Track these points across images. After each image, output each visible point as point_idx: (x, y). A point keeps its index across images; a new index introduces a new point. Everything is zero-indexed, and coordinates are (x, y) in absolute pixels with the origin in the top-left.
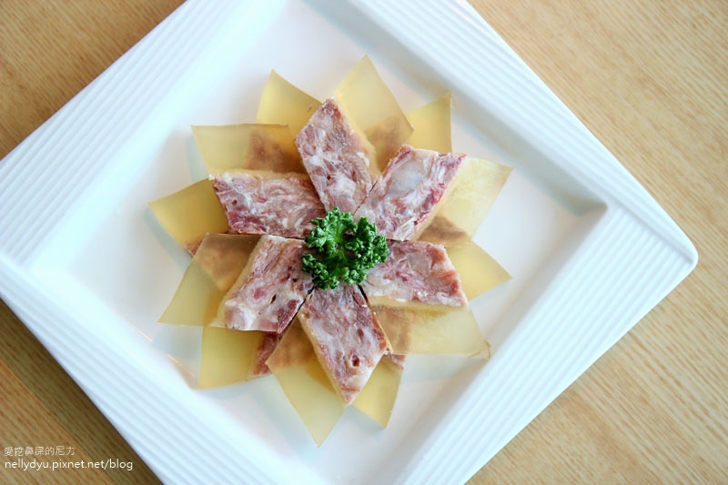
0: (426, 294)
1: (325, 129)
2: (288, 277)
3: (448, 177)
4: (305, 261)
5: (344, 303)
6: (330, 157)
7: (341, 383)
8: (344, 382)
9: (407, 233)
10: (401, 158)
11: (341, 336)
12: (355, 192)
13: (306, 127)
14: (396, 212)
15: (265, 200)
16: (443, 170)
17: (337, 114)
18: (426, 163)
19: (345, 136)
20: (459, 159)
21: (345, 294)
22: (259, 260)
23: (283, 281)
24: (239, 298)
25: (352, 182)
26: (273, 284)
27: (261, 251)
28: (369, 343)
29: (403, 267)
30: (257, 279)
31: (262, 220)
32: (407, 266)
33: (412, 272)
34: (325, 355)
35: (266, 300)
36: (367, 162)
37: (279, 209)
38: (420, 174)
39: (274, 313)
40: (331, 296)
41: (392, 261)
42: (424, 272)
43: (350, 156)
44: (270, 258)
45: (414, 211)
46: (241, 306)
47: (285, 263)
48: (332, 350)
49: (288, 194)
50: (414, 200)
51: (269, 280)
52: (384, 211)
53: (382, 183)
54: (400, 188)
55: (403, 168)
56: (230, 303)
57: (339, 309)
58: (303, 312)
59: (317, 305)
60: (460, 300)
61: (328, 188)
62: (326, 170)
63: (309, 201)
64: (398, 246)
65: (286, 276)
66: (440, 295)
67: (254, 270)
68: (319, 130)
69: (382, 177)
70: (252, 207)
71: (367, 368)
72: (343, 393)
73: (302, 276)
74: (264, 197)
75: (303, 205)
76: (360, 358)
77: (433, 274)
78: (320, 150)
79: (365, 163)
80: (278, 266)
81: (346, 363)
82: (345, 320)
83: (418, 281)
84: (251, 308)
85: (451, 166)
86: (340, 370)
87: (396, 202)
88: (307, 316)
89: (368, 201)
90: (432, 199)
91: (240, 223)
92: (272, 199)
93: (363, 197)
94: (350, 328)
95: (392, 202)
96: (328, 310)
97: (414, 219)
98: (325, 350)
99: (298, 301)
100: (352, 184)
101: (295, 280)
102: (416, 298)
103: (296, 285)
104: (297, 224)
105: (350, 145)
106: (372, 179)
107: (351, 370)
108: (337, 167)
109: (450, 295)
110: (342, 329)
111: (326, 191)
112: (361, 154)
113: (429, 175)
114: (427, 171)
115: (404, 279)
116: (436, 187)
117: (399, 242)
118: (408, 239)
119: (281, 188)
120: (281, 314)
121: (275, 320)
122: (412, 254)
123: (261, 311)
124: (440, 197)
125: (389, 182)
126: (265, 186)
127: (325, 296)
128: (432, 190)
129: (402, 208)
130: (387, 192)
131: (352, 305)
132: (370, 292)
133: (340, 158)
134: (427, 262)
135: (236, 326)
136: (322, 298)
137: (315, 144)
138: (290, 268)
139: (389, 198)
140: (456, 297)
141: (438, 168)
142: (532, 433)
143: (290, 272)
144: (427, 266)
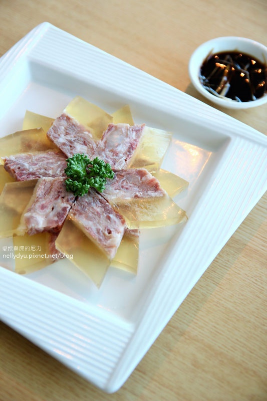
0: (141, 193)
1: (63, 125)
2: (59, 196)
3: (138, 136)
4: (67, 182)
5: (95, 204)
6: (69, 137)
7: (103, 245)
8: (105, 243)
9: (122, 165)
10: (109, 130)
11: (97, 221)
12: (88, 151)
13: (52, 127)
14: (113, 156)
15: (36, 164)
16: (134, 133)
17: (68, 119)
18: (124, 130)
19: (75, 127)
20: (142, 127)
21: (94, 201)
22: (40, 191)
23: (56, 199)
24: (32, 211)
25: (85, 146)
26: (51, 201)
27: (40, 186)
28: (115, 222)
29: (125, 183)
30: (40, 200)
31: (37, 173)
32: (127, 182)
33: (131, 185)
34: (91, 232)
35: (49, 210)
36: (91, 136)
37: (45, 166)
38: (122, 136)
39: (54, 216)
40: (86, 202)
41: (117, 181)
42: (137, 183)
43: (80, 135)
44: (46, 189)
45: (123, 154)
46: (34, 215)
47: (56, 190)
48: (94, 229)
49: (49, 159)
50: (122, 149)
51: (47, 200)
52: (107, 157)
53: (102, 144)
54: (112, 144)
55: (111, 134)
56: (27, 215)
57: (92, 208)
58: (72, 213)
59: (79, 208)
60: (162, 193)
61: (72, 151)
62: (68, 143)
63: (62, 160)
64: (119, 173)
65: (57, 196)
66: (149, 193)
67: (38, 196)
68: (60, 127)
69: (100, 141)
70: (30, 169)
71: (117, 234)
72: (106, 250)
73: (66, 194)
74: (36, 163)
75: (59, 163)
76: (112, 230)
77: (143, 183)
78: (63, 136)
79: (89, 136)
80: (52, 192)
81: (104, 234)
82: (98, 212)
83: (135, 188)
84: (40, 215)
85: (138, 131)
86: (101, 238)
87: (112, 151)
88: (75, 214)
89: (96, 153)
90: (131, 147)
91: (25, 176)
92: (40, 163)
93: (93, 152)
94: (102, 216)
95: (110, 151)
96: (86, 209)
97: (124, 158)
98: (90, 229)
99: (68, 207)
100: (85, 147)
101: (63, 198)
102: (136, 196)
103: (64, 200)
104: (58, 172)
105: (79, 129)
106: (96, 142)
107: (108, 237)
108: (74, 141)
109: (155, 191)
110: (97, 217)
111: (71, 153)
112: (86, 133)
113: (127, 136)
114: (125, 134)
115: (127, 189)
116: (132, 141)
117: (118, 171)
118: (123, 168)
119: (44, 157)
120: (59, 215)
121: (56, 219)
122: (128, 176)
123: (47, 216)
124: (136, 146)
125: (105, 143)
126: (34, 158)
127: (83, 203)
128: (131, 143)
129: (117, 154)
130: (105, 147)
131: (99, 204)
132: (109, 197)
133: (75, 137)
134: (138, 178)
135: (33, 225)
136: (81, 204)
137: (59, 133)
138: (59, 192)
139: (107, 150)
140: (159, 192)
141: (131, 132)
142: (227, 270)
143: (60, 194)
144: (138, 180)
